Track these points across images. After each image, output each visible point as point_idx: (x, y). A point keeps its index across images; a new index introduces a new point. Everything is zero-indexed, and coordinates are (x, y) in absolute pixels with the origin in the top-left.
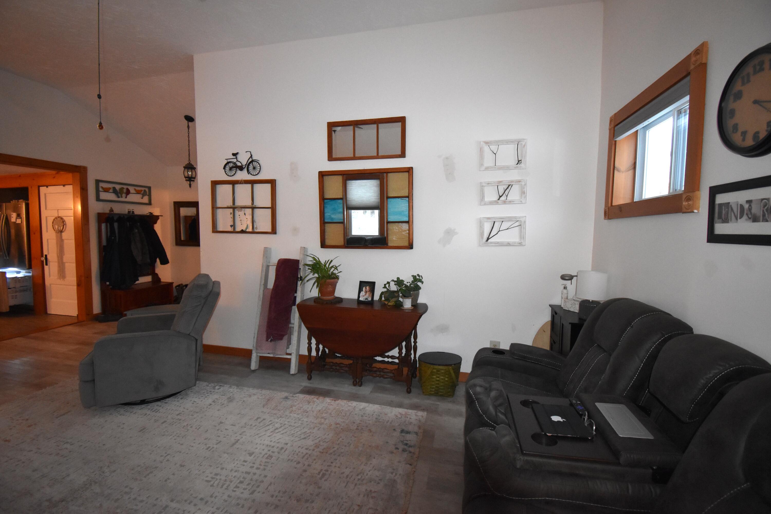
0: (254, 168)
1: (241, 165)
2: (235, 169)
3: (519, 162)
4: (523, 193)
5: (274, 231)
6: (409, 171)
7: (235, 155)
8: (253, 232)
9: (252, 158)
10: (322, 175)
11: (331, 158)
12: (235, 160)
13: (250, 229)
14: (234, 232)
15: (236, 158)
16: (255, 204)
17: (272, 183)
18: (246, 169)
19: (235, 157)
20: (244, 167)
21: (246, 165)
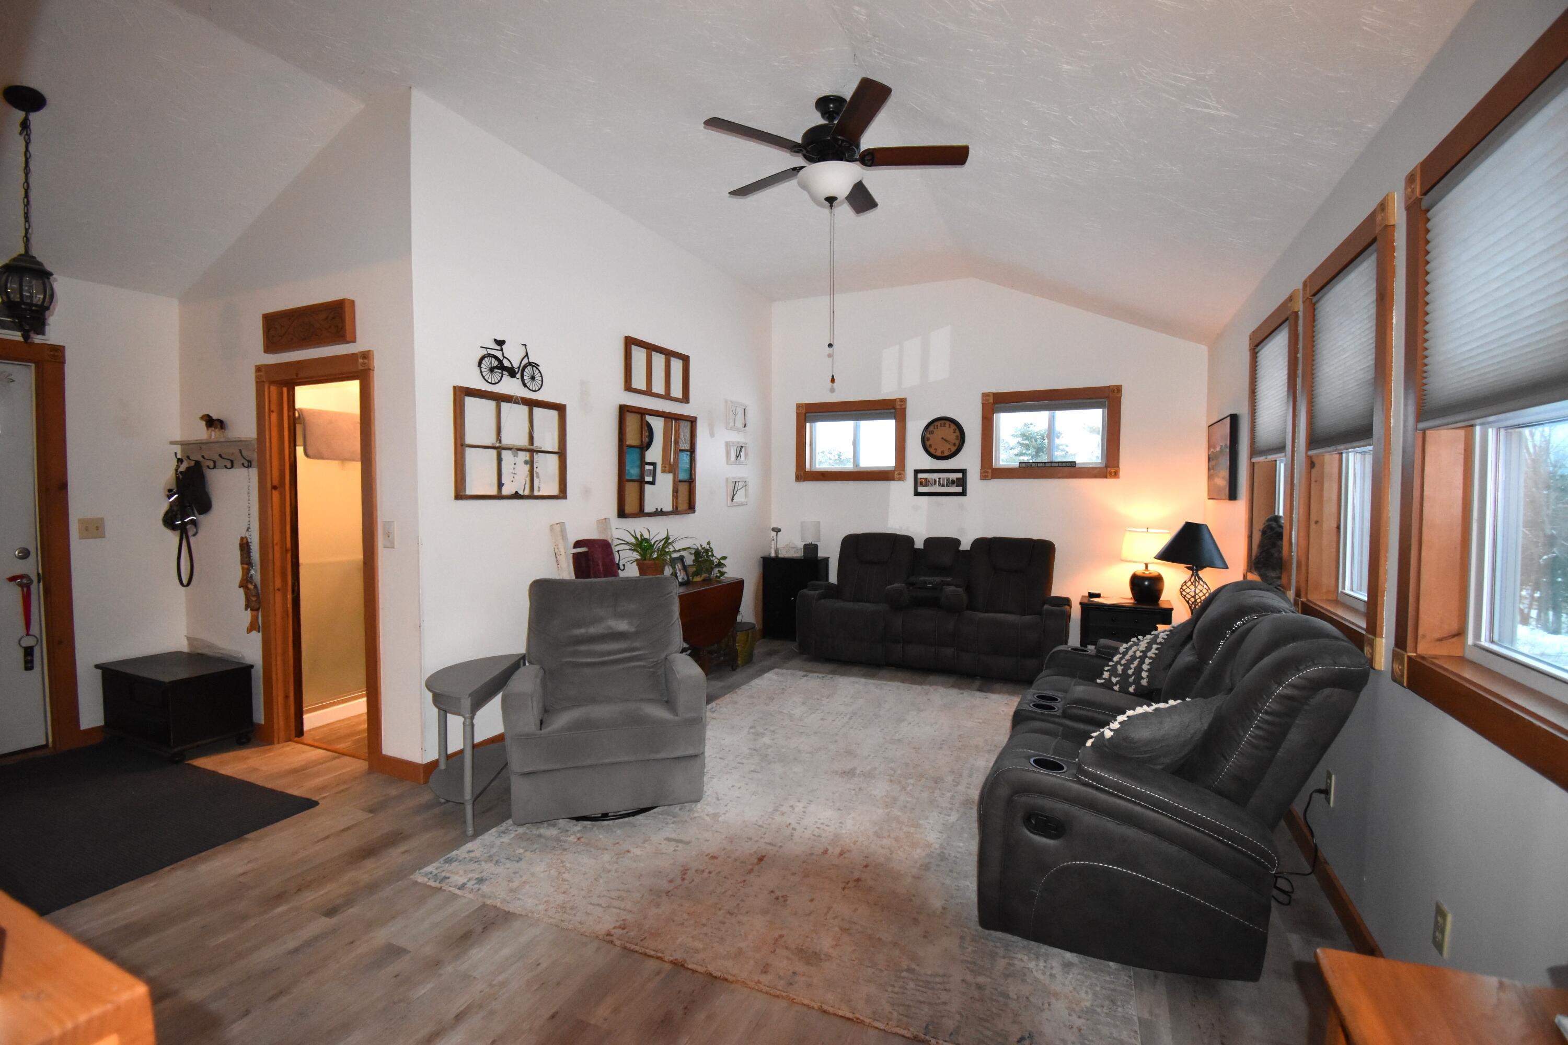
0: (533, 378)
1: (510, 366)
2: (500, 371)
3: (745, 426)
4: (746, 455)
5: (563, 493)
6: (693, 421)
7: (500, 343)
8: (532, 497)
9: (528, 358)
10: (624, 410)
11: (628, 387)
12: (499, 354)
13: (527, 492)
14: (499, 497)
15: (502, 350)
16: (535, 444)
17: (560, 409)
18: (518, 376)
19: (499, 348)
20: (517, 370)
21: (519, 368)
